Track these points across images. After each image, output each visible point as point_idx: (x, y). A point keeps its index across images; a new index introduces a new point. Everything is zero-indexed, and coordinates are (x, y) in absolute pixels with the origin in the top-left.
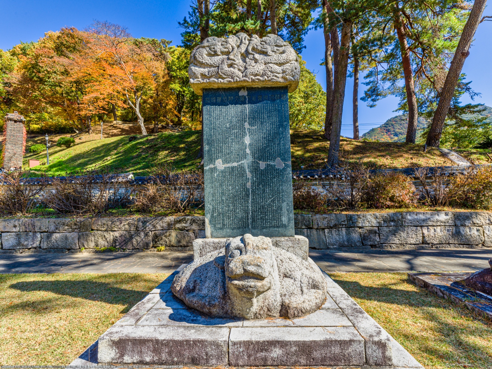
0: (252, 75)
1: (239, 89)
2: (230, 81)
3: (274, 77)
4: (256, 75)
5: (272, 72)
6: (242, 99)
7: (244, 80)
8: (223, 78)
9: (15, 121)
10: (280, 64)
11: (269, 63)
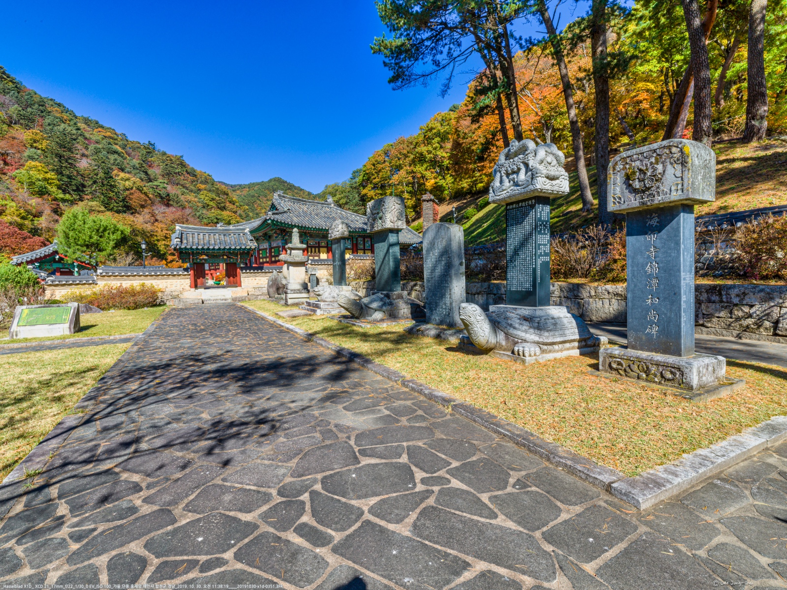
9: (427, 201)
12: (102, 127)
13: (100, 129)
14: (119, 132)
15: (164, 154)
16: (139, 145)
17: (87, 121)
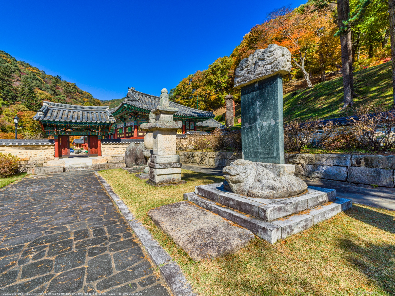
0: (257, 75)
1: (255, 83)
2: (248, 82)
3: (267, 73)
4: (259, 74)
5: (266, 70)
6: (256, 89)
7: (254, 79)
8: (245, 81)
9: (229, 99)
10: (271, 63)
11: (265, 65)
12: (31, 67)
13: (30, 68)
14: (40, 70)
15: (66, 82)
16: (52, 77)
17: (22, 64)
